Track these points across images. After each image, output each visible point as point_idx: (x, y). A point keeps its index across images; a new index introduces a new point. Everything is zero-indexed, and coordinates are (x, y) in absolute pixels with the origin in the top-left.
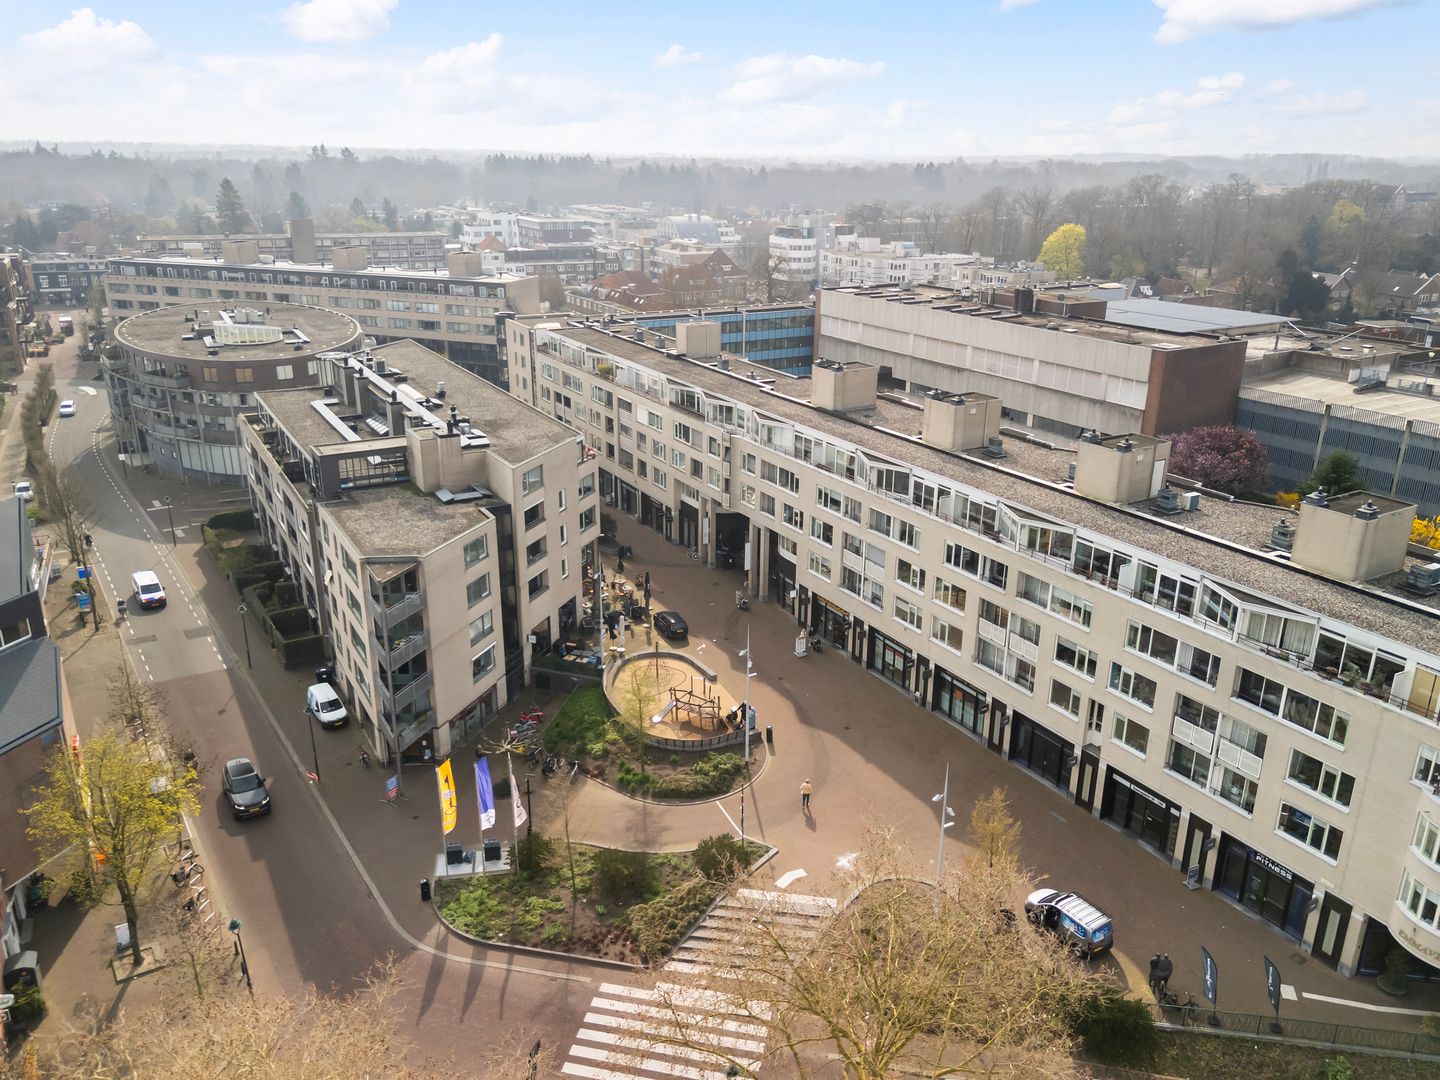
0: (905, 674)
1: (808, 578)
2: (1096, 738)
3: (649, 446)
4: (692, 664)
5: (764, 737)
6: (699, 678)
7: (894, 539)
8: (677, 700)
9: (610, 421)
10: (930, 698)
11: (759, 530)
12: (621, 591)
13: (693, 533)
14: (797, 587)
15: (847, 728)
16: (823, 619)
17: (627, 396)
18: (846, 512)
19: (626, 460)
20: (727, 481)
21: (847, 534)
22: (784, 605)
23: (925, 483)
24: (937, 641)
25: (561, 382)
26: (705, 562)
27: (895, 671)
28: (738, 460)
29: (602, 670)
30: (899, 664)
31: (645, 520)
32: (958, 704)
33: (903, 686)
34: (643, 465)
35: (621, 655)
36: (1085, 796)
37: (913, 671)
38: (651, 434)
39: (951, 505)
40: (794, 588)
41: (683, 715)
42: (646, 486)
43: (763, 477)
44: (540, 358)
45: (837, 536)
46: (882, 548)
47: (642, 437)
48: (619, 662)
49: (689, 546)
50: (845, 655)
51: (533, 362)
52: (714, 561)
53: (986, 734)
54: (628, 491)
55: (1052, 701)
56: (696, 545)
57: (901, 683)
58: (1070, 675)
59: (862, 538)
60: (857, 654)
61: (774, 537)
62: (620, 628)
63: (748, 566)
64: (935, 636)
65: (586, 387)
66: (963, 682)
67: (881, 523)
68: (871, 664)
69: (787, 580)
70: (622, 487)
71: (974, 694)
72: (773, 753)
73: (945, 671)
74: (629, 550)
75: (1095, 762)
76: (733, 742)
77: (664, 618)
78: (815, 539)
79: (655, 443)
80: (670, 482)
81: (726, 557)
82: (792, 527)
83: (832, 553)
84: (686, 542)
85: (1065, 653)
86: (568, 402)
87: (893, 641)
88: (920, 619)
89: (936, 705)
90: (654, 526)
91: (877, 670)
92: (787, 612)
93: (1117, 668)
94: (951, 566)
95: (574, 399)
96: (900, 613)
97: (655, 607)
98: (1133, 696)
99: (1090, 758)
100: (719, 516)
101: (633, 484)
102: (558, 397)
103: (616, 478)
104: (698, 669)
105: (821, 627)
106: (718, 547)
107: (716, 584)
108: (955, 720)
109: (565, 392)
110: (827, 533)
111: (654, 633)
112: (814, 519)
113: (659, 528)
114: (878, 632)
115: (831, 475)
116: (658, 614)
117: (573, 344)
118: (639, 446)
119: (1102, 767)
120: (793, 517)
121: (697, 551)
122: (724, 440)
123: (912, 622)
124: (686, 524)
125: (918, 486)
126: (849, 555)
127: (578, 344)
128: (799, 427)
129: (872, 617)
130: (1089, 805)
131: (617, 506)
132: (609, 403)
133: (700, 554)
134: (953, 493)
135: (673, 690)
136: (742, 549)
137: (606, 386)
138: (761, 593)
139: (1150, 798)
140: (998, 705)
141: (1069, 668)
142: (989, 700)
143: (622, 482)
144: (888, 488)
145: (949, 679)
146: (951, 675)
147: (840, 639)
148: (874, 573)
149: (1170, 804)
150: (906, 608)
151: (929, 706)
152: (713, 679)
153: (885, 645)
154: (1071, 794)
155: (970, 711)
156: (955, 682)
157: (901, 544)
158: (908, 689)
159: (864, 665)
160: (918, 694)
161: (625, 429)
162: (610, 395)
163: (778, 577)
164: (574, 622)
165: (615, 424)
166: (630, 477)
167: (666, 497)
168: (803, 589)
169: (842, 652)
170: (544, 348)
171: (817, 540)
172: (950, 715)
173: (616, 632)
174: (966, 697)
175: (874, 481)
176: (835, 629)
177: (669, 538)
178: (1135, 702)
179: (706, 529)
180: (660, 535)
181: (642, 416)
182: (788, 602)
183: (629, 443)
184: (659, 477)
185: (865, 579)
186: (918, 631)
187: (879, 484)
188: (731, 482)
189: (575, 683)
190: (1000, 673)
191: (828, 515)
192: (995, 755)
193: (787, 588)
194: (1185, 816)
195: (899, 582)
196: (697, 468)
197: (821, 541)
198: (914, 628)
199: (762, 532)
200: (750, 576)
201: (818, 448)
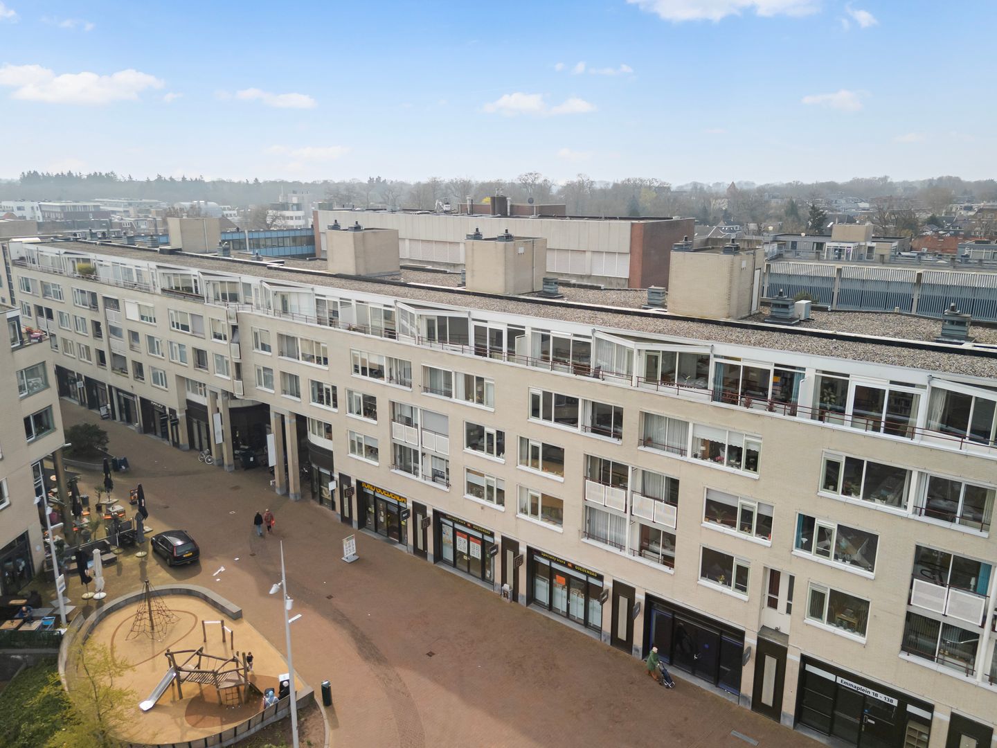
0: (484, 564)
1: (350, 464)
2: (777, 619)
3: (143, 343)
4: (205, 599)
5: (319, 699)
6: (213, 620)
7: (458, 399)
8: (178, 669)
9: (97, 325)
10: (523, 590)
11: (283, 416)
12: (109, 513)
13: (204, 435)
14: (336, 476)
15: (430, 654)
16: (372, 509)
17: (112, 293)
18: (391, 378)
19: (119, 363)
20: (238, 366)
21: (393, 403)
22: (321, 501)
23: (489, 326)
24: (528, 518)
25: (40, 294)
26: (221, 465)
27: (471, 562)
28: (249, 339)
29: (60, 638)
30: (476, 552)
31: (148, 428)
32: (561, 594)
33: (483, 578)
34: (139, 368)
35: (100, 602)
36: (767, 698)
37: (497, 560)
38: (144, 330)
39: (528, 345)
40: (332, 479)
41: (189, 689)
42: (144, 390)
43: (282, 354)
44: (16, 273)
45: (382, 408)
46: (444, 412)
47: (134, 336)
48: (93, 617)
49: (201, 449)
50: (406, 549)
51: (9, 278)
52: (232, 461)
53: (607, 628)
54: (125, 399)
55: (703, 575)
56: (209, 447)
57: (479, 574)
58: (727, 539)
59: (414, 404)
60: (420, 546)
61: (301, 421)
62: (95, 565)
63: (272, 461)
64: (523, 511)
65: (67, 294)
66: (566, 564)
67: (437, 381)
68: (438, 557)
69: (323, 470)
70: (119, 397)
71: (583, 577)
72: (335, 725)
73: (539, 553)
74: (125, 462)
75: (780, 654)
76: (272, 719)
77: (165, 542)
78: (354, 416)
79: (151, 339)
80: (172, 381)
81: (246, 455)
82: (324, 407)
83: (378, 430)
84: (197, 446)
85: (719, 511)
86: (50, 314)
87: (465, 524)
88: (500, 492)
89: (531, 598)
90: (159, 434)
91: (446, 562)
92: (326, 509)
93: (806, 523)
94: (540, 421)
95: (56, 308)
96: (474, 489)
97: (151, 528)
98: (836, 557)
99: (771, 648)
100: (232, 411)
101: (129, 390)
102: (39, 310)
103: (110, 387)
104: (215, 605)
105: (370, 521)
106: (235, 446)
107: (236, 488)
108: (557, 612)
109: (45, 304)
110: (369, 407)
111: (152, 563)
112: (350, 392)
113: (165, 435)
114: (445, 516)
115: (367, 335)
116: (158, 537)
117: (50, 251)
118: (132, 347)
119: (793, 659)
120: (323, 394)
121: (210, 453)
122: (229, 318)
123: (490, 498)
124: (195, 427)
125: (480, 332)
126: (399, 427)
127: (56, 250)
128: (320, 290)
129: (435, 498)
130: (775, 711)
131: (114, 418)
132: (94, 306)
133: (214, 456)
134: (528, 332)
135: (170, 655)
136: (263, 443)
137: (88, 286)
138: (292, 490)
139: (871, 693)
140: (622, 590)
141: (727, 530)
142: (608, 584)
143: (118, 390)
144: (442, 339)
145: (546, 562)
146: (548, 557)
147: (395, 531)
148: (433, 444)
149: (905, 699)
150: (482, 482)
151: (522, 599)
152: (237, 617)
153: (455, 531)
154: (745, 698)
155: (578, 601)
156: (555, 565)
157: (469, 403)
158: (492, 583)
159: (430, 559)
160: (506, 587)
161: (114, 331)
162: (94, 295)
163: (311, 469)
164: (29, 566)
165: (103, 327)
166: (125, 383)
167: (169, 398)
168: (344, 479)
169: (399, 547)
170: (21, 262)
171: (358, 417)
172: (551, 607)
173: (88, 572)
174: (570, 582)
175: (424, 333)
176: (388, 519)
177: (176, 444)
178: (839, 564)
179: (219, 427)
180: (166, 443)
181: (132, 312)
182: (326, 495)
183: (121, 346)
184: (159, 378)
185: (423, 454)
186: (500, 508)
187: (431, 337)
188: (243, 367)
189: (18, 663)
190: (621, 547)
191: (369, 385)
192: (624, 654)
193: (322, 480)
194: (941, 718)
195: (469, 450)
196: (200, 358)
197: (362, 418)
198: (494, 505)
199: (287, 419)
200: (276, 473)
201: (346, 309)
